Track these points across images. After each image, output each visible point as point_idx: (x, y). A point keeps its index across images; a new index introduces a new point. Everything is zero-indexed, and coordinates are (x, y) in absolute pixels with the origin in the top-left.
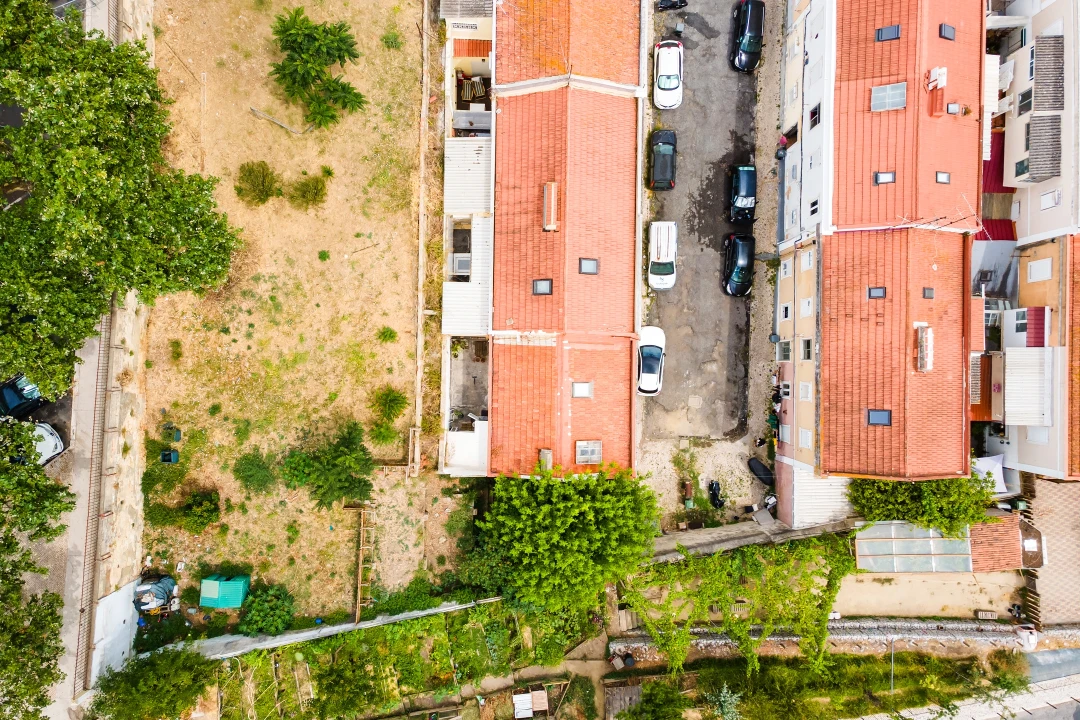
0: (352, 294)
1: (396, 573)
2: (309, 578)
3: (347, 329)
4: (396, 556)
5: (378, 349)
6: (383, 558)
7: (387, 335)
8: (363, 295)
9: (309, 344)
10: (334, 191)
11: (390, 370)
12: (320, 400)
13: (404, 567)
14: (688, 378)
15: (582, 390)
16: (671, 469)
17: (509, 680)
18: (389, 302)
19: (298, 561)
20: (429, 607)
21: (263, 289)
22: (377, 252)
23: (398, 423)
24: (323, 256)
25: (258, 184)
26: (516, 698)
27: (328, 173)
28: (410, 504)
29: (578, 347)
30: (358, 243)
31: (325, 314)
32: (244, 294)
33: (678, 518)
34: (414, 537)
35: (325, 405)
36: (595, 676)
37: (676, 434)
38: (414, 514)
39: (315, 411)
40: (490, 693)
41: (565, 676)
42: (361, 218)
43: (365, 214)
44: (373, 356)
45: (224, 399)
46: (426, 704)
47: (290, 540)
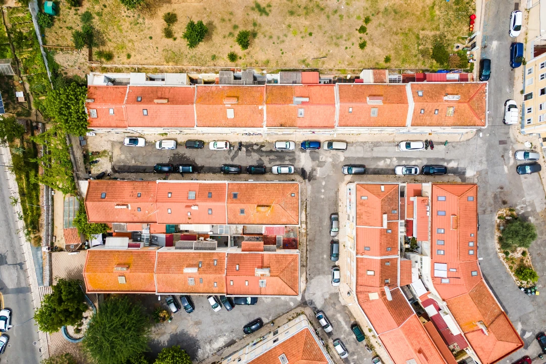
0: (140, 46)
1: (59, 58)
2: (56, 33)
3: (130, 45)
4: (64, 58)
5: (125, 54)
6: (64, 55)
7: (129, 56)
8: (140, 49)
9: (125, 34)
10: (170, 40)
11: (119, 57)
12: (109, 37)
13: (61, 61)
14: (130, 154)
15: (111, 111)
16: (103, 149)
17: (28, 91)
18: (138, 57)
19: (61, 30)
20: (49, 68)
21: (141, 20)
22: (153, 53)
23: (103, 59)
24: (151, 38)
25: (171, 19)
26: (22, 92)
27: (175, 39)
28: (81, 64)
29: (124, 110)
30: (155, 48)
31: (134, 38)
32: (139, 15)
33: (87, 151)
34: (70, 64)
35: (107, 38)
36: (31, 118)
37: (114, 151)
38: (78, 65)
39: (106, 35)
40: (24, 85)
41: (30, 108)
42: (163, 49)
43: (164, 50)
44: (123, 52)
45: (108, 9)
46: (20, 66)
47: (67, 28)
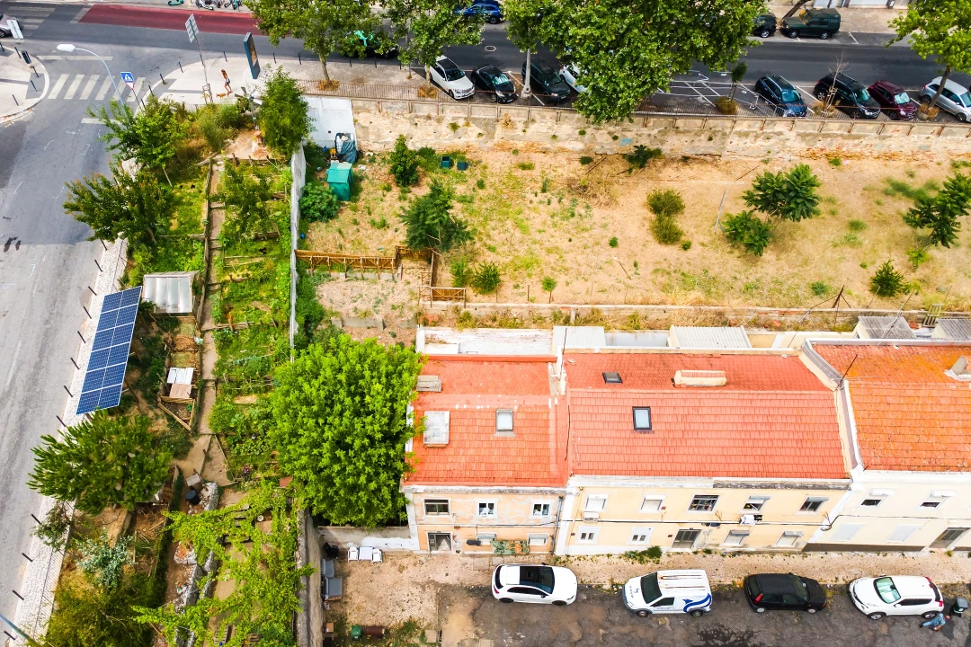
0: (582, 262)
1: (333, 293)
2: (340, 232)
3: (552, 258)
4: (349, 291)
5: (535, 279)
6: (349, 283)
7: (549, 285)
8: (583, 269)
9: (538, 237)
10: (671, 251)
11: (517, 287)
12: (488, 242)
13: (338, 297)
14: (516, 638)
15: (505, 422)
16: (400, 617)
17: (208, 375)
18: (579, 286)
19: (355, 227)
20: (297, 311)
21: (580, 210)
22: (623, 277)
23: (470, 291)
24: (613, 243)
25: (664, 206)
26: (190, 371)
27: (686, 247)
28: (394, 308)
29: (552, 416)
30: (629, 266)
31: (564, 244)
32: (574, 200)
33: (341, 623)
34: (363, 307)
35: (485, 245)
36: (184, 465)
37: (444, 626)
38: (384, 310)
39: (481, 240)
40: (201, 356)
41: (196, 432)
42: (651, 268)
43: (656, 271)
44: (529, 275)
45: (488, 191)
46: (209, 302)
47: (373, 223)
